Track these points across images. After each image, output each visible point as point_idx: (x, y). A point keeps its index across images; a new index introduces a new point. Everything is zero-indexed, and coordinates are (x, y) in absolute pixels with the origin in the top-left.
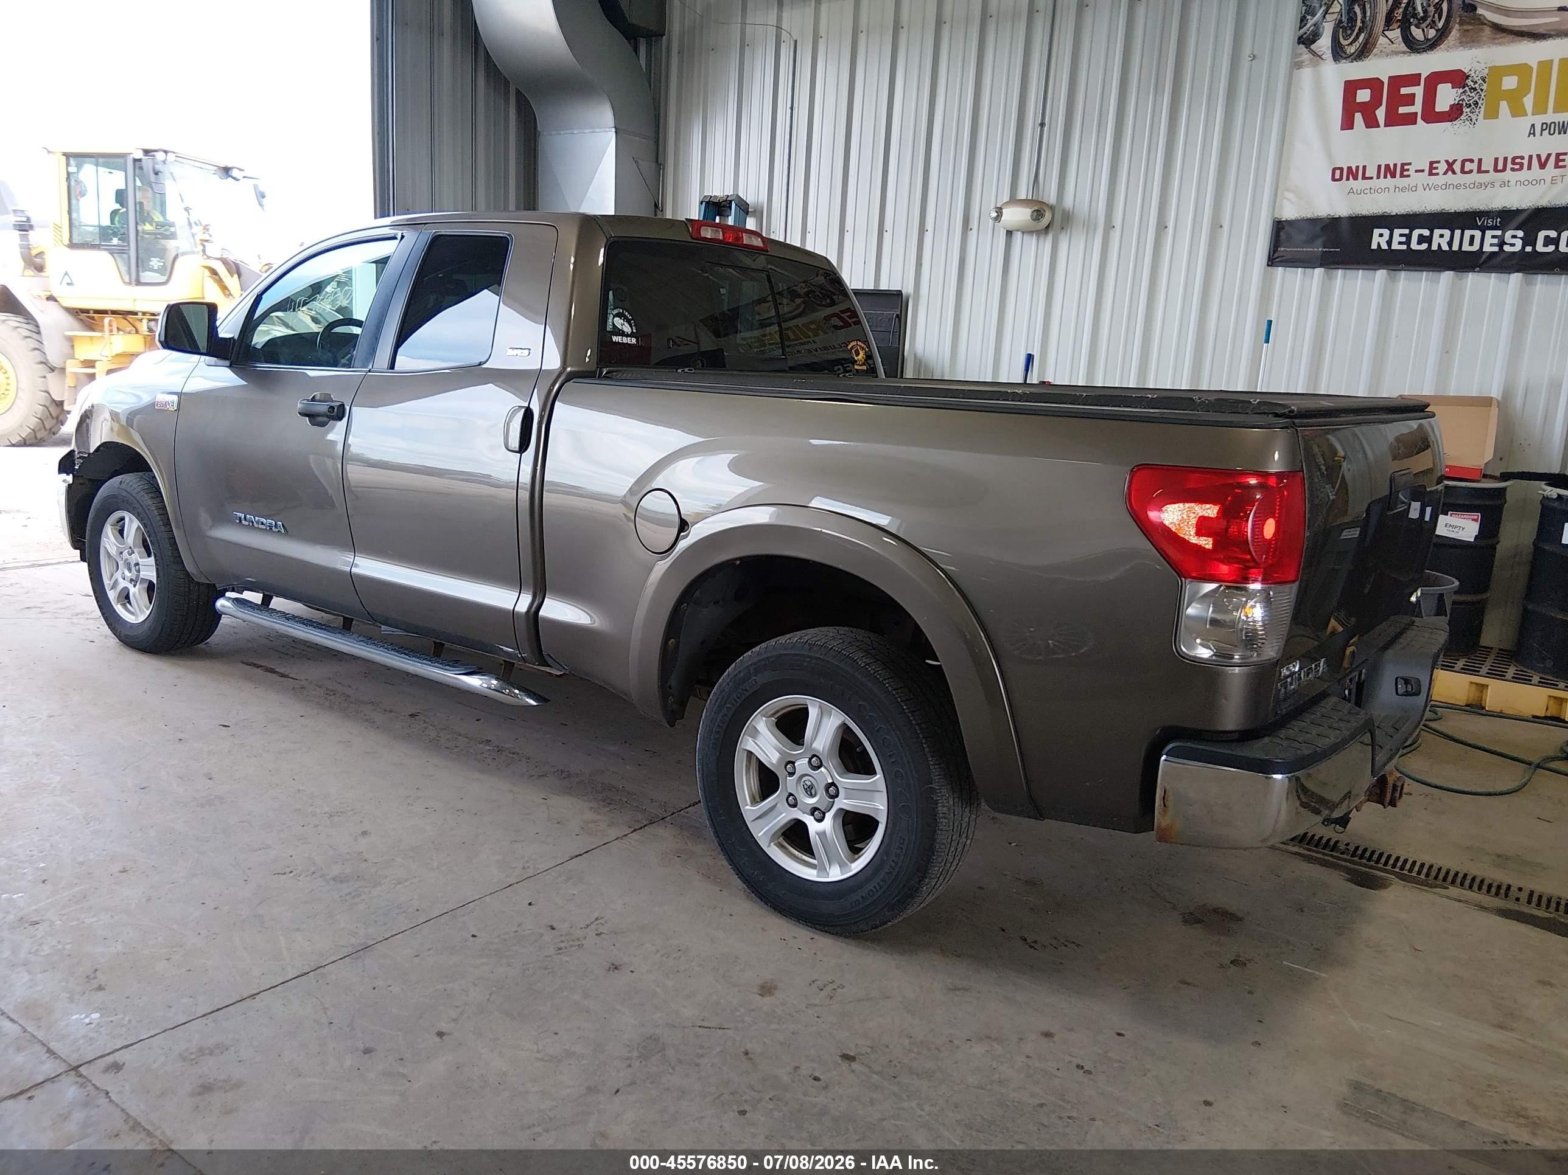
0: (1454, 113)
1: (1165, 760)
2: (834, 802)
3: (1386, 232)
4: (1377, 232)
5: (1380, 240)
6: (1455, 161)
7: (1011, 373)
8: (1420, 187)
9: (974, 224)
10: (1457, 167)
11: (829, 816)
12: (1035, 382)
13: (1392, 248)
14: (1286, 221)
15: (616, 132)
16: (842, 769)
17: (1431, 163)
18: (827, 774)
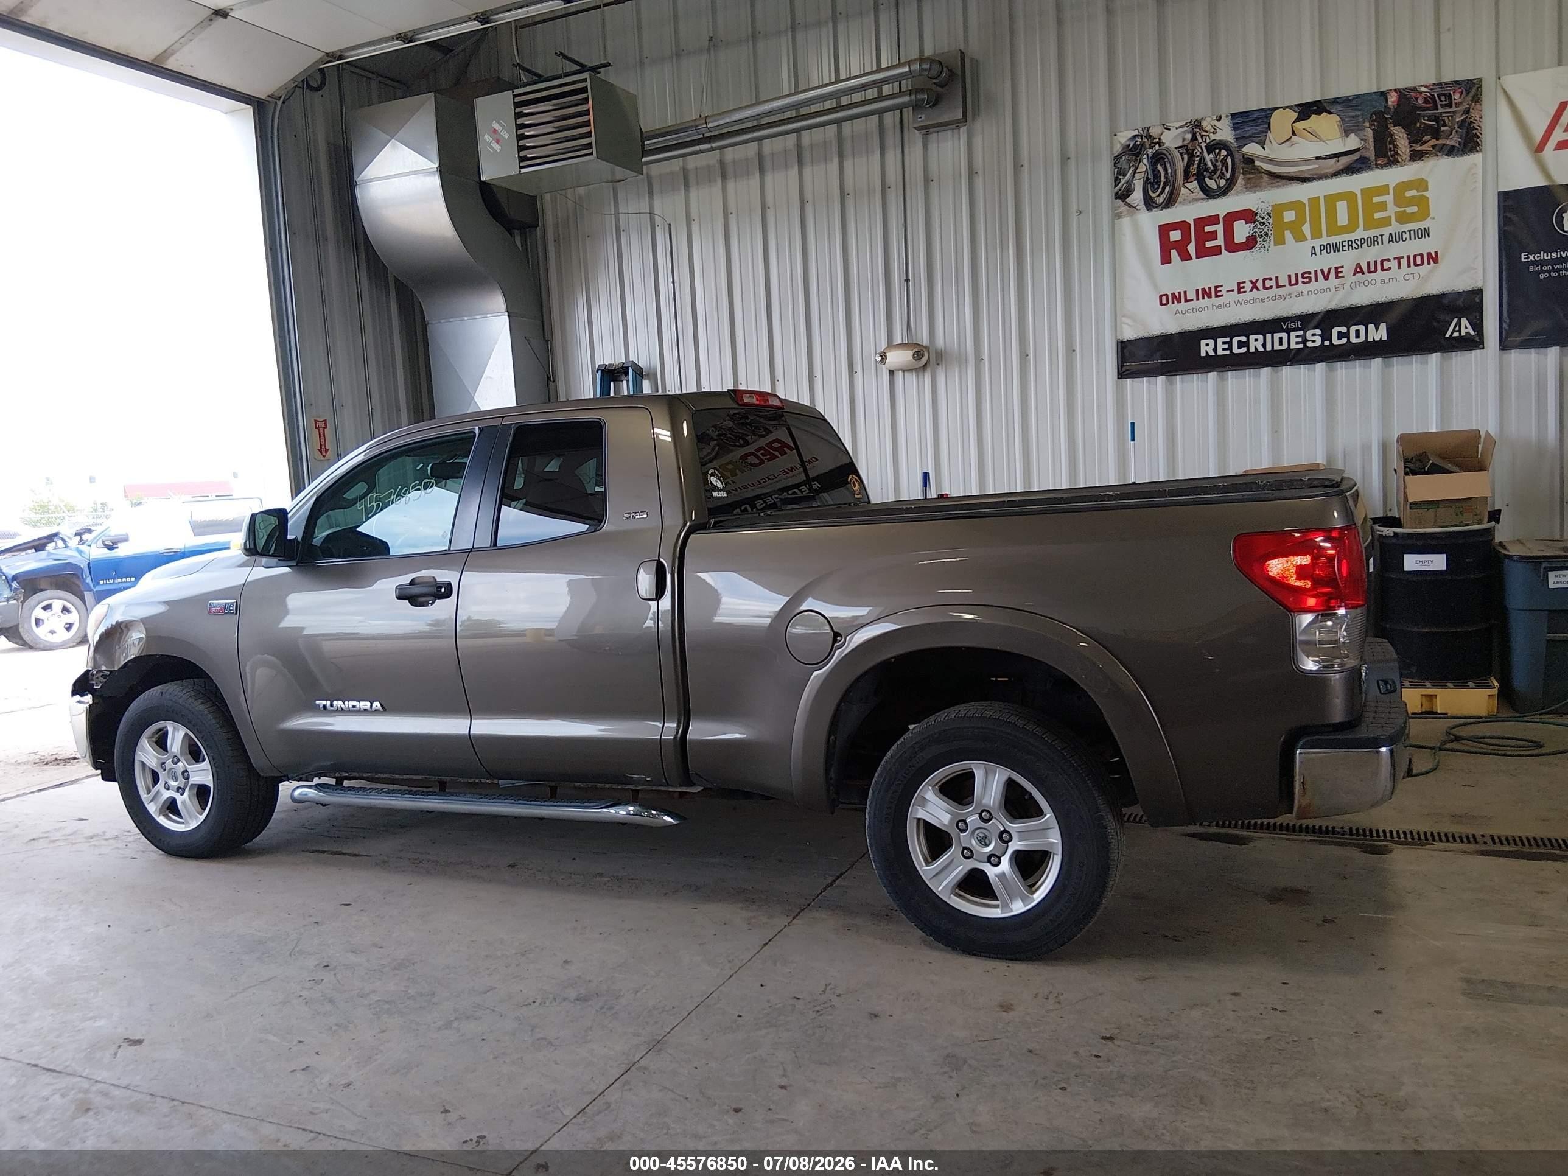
0: (1250, 243)
1: (1300, 753)
2: (1007, 847)
3: (1211, 342)
4: (1203, 342)
5: (1207, 348)
6: (1257, 280)
7: (912, 491)
8: (1232, 303)
9: (858, 368)
10: (1260, 285)
11: (1005, 861)
12: (934, 496)
13: (1219, 354)
14: (1128, 341)
15: (509, 316)
16: (1010, 818)
17: (1239, 284)
18: (1001, 822)
